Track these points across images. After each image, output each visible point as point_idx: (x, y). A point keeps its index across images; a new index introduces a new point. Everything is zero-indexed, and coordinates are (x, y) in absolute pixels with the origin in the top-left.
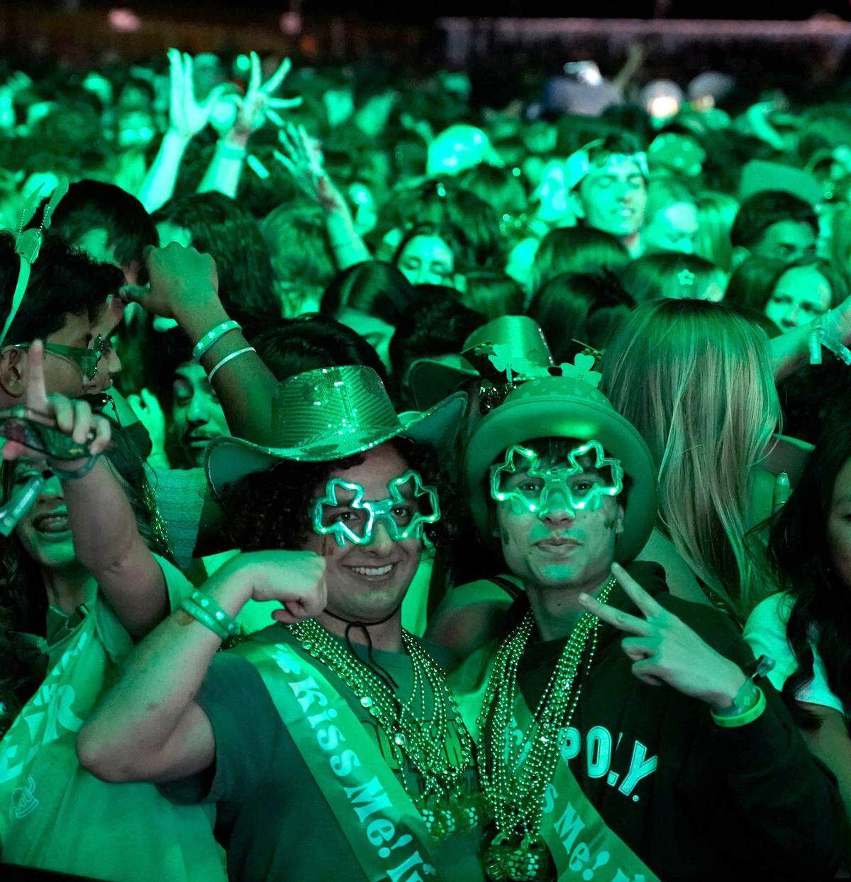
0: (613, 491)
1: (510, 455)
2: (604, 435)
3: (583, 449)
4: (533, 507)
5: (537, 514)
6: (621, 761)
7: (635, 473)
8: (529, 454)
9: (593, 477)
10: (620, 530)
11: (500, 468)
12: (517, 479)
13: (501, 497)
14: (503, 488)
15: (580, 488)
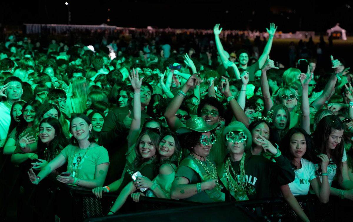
0: (245, 140)
1: (229, 133)
2: (244, 131)
3: (241, 133)
4: (232, 141)
5: (233, 142)
6: (252, 181)
7: (248, 137)
8: (233, 133)
9: (242, 137)
10: (246, 146)
11: (228, 135)
12: (230, 137)
13: (227, 139)
14: (228, 138)
15: (240, 139)
